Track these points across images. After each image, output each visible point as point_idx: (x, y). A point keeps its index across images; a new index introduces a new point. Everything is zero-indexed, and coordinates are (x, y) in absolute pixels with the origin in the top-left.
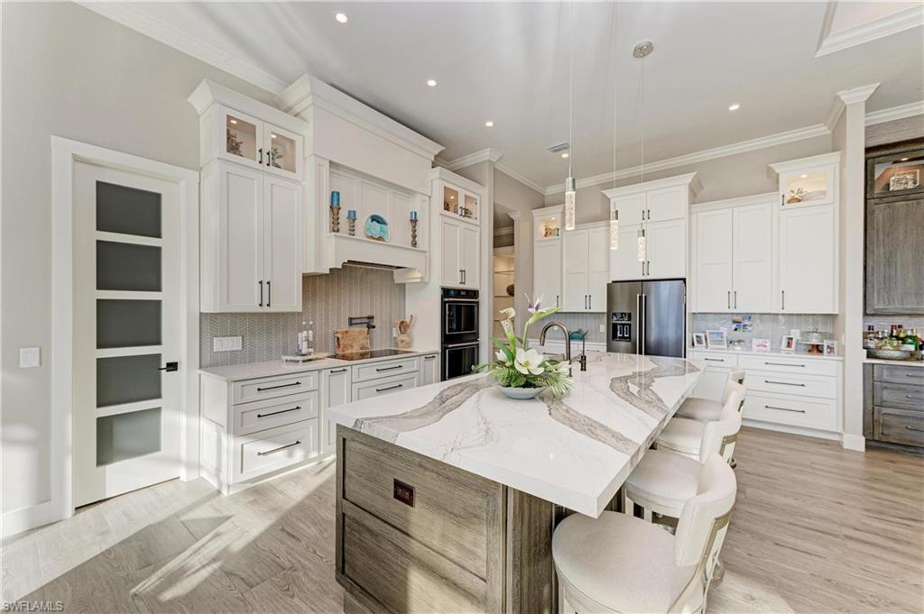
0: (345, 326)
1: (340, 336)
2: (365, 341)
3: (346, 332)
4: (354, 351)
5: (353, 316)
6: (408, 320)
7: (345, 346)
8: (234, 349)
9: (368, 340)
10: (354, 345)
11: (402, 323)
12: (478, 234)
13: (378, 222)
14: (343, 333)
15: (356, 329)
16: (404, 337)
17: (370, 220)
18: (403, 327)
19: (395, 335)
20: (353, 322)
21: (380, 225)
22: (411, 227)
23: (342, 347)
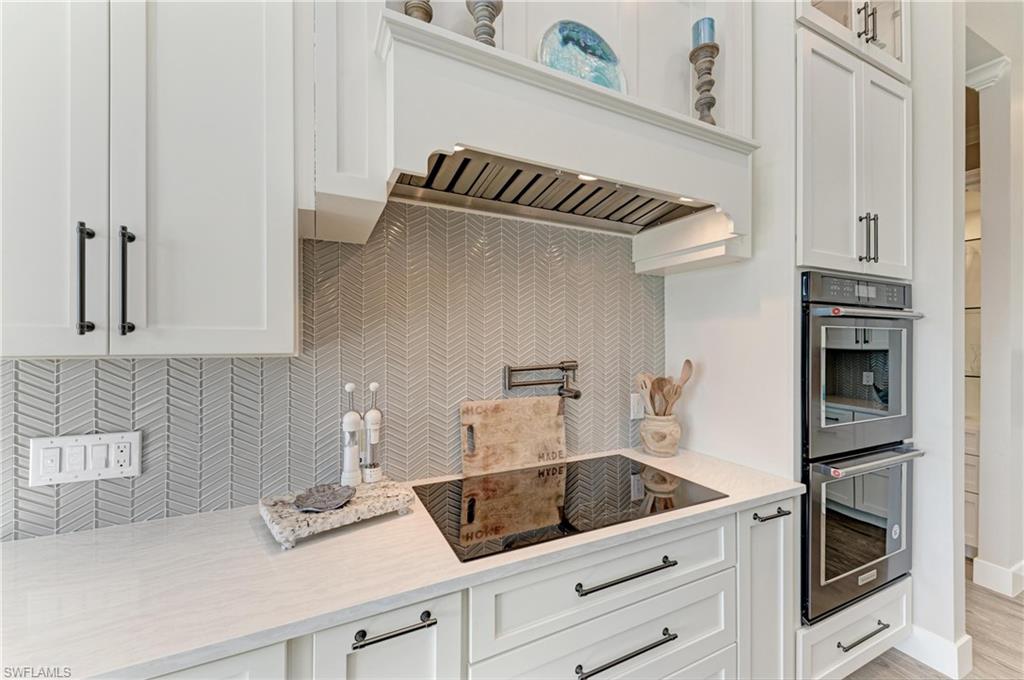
0: (492, 391)
1: (476, 420)
2: (550, 435)
3: (497, 409)
4: (518, 465)
5: (518, 364)
6: (673, 370)
7: (492, 452)
8: (114, 472)
9: (562, 433)
10: (518, 446)
11: (660, 384)
12: (905, 105)
13: (585, 49)
14: (485, 413)
15: (525, 401)
16: (664, 425)
17: (557, 37)
18: (663, 393)
19: (635, 412)
20: (519, 378)
21: (594, 61)
22: (693, 80)
23: (481, 454)
